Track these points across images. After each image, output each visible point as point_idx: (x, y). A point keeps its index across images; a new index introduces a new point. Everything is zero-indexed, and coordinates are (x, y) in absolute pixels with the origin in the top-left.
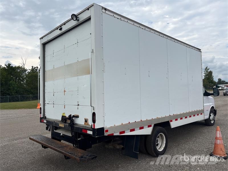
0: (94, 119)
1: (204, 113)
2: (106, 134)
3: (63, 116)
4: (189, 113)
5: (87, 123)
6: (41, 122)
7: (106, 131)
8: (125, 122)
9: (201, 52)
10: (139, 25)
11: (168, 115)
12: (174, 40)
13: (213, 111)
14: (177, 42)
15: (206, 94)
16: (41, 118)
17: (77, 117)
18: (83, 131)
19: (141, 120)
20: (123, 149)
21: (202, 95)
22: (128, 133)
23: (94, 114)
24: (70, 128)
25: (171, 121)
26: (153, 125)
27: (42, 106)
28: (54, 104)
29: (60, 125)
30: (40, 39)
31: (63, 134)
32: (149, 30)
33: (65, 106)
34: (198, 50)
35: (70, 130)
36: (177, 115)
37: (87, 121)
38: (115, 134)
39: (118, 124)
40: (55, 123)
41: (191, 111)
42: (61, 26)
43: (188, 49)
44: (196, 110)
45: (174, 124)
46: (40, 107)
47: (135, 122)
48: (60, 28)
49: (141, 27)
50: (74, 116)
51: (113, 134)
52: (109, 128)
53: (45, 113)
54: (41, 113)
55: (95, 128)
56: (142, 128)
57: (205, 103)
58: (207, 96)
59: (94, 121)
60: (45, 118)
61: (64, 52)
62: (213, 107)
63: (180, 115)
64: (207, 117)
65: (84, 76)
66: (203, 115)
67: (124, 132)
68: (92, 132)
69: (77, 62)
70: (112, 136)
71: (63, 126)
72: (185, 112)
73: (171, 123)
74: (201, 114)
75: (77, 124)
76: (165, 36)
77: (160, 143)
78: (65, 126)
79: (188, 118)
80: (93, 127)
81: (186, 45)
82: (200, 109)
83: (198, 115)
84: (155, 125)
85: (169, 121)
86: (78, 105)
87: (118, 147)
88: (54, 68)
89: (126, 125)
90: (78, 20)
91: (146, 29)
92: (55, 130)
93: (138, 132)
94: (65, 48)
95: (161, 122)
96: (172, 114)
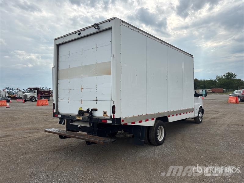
0: (114, 111)
1: (194, 111)
2: (122, 123)
3: (79, 111)
4: (183, 110)
5: (106, 115)
6: (54, 116)
7: (122, 120)
8: (136, 115)
9: (193, 58)
10: (146, 35)
11: (166, 111)
12: (172, 47)
13: (202, 110)
14: (175, 48)
15: (197, 95)
16: (54, 113)
17: (96, 110)
18: (103, 121)
19: (147, 114)
20: (133, 136)
21: (194, 95)
22: (137, 124)
23: (114, 107)
24: (89, 119)
25: (169, 116)
26: (155, 119)
27: (55, 102)
28: (69, 100)
29: (77, 118)
30: (54, 40)
31: (80, 126)
32: (154, 38)
33: (82, 102)
34: (191, 56)
35: (88, 122)
36: (174, 112)
37: (106, 113)
38: (128, 124)
39: (130, 116)
40: (72, 116)
41: (184, 109)
42: (80, 32)
43: (183, 55)
44: (188, 108)
45: (171, 119)
46: (53, 103)
47: (143, 115)
48: (79, 33)
49: (148, 36)
50: (92, 110)
51: (127, 123)
52: (124, 119)
53: (59, 109)
54: (54, 109)
55: (115, 118)
56: (147, 120)
57: (195, 103)
58: (197, 97)
59: (114, 112)
60: (59, 113)
61: (82, 54)
62: (201, 107)
63: (176, 111)
64: (196, 115)
65: (103, 76)
66: (193, 113)
67: (134, 123)
68: (112, 121)
69: (96, 64)
70: (126, 125)
71: (81, 119)
72: (180, 110)
73: (169, 118)
74: (192, 112)
75: (95, 116)
76: (165, 44)
77: (159, 134)
78: (83, 118)
79: (182, 115)
80: (113, 117)
81: (182, 52)
82: (192, 108)
83: (190, 112)
84: (157, 119)
85: (167, 116)
86: (97, 100)
87: (128, 136)
88: (69, 67)
89: (136, 117)
90: (99, 29)
91: (152, 38)
92: (71, 123)
93: (144, 124)
94: (83, 50)
95: (161, 116)
96: (169, 111)
